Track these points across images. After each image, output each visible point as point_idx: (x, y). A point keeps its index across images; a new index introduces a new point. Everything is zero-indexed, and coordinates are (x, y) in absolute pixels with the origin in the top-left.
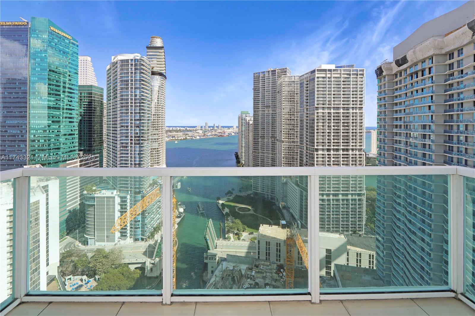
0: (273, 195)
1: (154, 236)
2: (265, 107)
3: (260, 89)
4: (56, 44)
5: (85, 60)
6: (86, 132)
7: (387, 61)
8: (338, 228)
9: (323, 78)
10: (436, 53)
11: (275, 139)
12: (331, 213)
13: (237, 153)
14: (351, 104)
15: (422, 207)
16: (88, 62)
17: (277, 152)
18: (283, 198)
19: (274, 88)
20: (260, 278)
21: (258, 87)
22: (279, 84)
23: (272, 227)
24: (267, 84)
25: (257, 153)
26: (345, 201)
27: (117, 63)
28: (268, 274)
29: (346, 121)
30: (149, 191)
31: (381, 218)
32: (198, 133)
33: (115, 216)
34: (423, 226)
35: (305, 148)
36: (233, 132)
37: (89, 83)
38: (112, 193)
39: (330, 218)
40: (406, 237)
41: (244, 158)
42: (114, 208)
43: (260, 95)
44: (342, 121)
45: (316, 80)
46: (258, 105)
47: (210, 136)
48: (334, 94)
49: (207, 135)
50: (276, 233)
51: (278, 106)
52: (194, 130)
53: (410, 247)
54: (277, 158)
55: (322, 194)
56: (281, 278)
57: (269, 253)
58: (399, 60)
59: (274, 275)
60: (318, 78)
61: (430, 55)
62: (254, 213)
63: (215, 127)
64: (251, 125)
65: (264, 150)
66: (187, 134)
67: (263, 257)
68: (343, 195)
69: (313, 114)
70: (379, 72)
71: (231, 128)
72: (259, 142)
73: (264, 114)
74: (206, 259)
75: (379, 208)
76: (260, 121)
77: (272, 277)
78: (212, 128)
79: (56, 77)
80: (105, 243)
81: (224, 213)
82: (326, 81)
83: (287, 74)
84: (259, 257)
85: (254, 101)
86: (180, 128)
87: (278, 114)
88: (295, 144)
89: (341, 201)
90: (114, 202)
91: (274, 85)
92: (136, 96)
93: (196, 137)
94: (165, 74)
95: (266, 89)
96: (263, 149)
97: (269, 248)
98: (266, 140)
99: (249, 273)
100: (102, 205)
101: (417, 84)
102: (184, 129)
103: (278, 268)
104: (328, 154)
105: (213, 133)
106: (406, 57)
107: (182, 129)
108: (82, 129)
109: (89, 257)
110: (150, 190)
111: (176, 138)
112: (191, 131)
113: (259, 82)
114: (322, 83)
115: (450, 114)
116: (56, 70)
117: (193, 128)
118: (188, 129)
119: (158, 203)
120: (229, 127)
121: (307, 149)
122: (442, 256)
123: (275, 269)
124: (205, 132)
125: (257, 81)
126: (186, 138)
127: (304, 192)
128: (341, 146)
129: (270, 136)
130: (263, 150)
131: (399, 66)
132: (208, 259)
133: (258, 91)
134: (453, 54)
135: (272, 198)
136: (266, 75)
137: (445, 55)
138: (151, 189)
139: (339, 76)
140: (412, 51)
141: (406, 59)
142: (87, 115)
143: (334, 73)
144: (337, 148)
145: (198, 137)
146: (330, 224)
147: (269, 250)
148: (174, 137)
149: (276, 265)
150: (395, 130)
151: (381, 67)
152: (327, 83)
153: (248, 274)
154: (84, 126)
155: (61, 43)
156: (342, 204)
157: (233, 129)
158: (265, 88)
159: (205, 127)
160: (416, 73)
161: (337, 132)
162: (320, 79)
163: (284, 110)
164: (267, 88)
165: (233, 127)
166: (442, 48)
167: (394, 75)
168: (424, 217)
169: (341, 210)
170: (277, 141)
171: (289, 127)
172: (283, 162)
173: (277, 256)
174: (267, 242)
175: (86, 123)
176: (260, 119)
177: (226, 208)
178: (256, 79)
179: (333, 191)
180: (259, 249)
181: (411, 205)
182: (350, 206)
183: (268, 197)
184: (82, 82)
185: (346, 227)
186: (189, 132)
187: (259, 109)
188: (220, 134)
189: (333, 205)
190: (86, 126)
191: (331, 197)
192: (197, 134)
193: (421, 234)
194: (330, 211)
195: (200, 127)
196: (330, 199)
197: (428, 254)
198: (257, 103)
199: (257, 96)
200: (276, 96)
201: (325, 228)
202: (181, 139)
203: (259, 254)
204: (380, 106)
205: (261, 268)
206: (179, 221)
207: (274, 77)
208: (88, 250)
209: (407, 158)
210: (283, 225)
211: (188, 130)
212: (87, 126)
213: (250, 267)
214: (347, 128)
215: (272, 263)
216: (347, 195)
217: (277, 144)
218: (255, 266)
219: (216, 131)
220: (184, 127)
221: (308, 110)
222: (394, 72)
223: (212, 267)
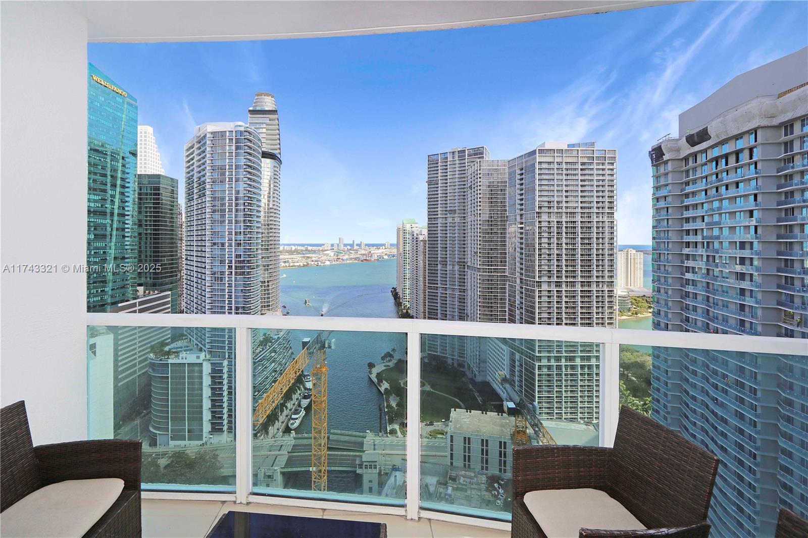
0: (462, 359)
1: (268, 429)
2: (447, 212)
3: (440, 182)
4: (101, 105)
5: (143, 133)
6: (148, 254)
7: (670, 136)
8: (574, 413)
9: (549, 163)
10: (762, 124)
11: (464, 266)
12: (564, 389)
13: (395, 289)
14: (595, 208)
15: (739, 377)
16: (148, 135)
17: (469, 288)
18: (479, 363)
19: (463, 180)
20: (461, 499)
21: (435, 179)
22: (471, 174)
23: (470, 412)
24: (451, 173)
25: (434, 289)
26: (586, 368)
27: (205, 136)
28: (474, 492)
29: (587, 236)
30: (259, 353)
31: (661, 397)
32: (327, 255)
33: (202, 397)
34: (742, 409)
35: (518, 281)
36: (386, 254)
37: (150, 170)
38: (198, 357)
39: (561, 397)
40: (707, 427)
41: (408, 298)
42: (201, 383)
43: (439, 192)
44: (580, 236)
45: (537, 166)
46: (435, 208)
47: (347, 260)
48: (566, 191)
49: (342, 259)
50: (479, 422)
51: (469, 210)
52: (319, 251)
53: (716, 443)
54: (469, 297)
55: (548, 356)
56: (496, 499)
57: (469, 457)
58: (693, 134)
59: (484, 493)
60: (540, 163)
61: (751, 128)
62: (432, 390)
63: (355, 245)
64: (422, 242)
65: (446, 284)
66: (308, 257)
67: (459, 462)
68: (582, 358)
69: (533, 224)
70: (657, 154)
71: (381, 248)
72: (437, 270)
73: (446, 223)
74: (361, 466)
75: (658, 379)
76: (439, 235)
77: (480, 496)
78: (349, 248)
79: (102, 160)
80: (187, 442)
81: (382, 389)
82: (553, 169)
83: (485, 156)
84: (452, 464)
85: (429, 202)
86: (296, 247)
87: (469, 223)
88: (499, 274)
89: (579, 368)
90: (201, 372)
91: (462, 176)
92: (238, 192)
93: (324, 263)
94: (279, 156)
95: (448, 181)
96: (444, 282)
97: (469, 448)
98: (449, 268)
99: (441, 490)
100: (180, 378)
101: (727, 175)
102: (303, 248)
103: (489, 481)
104: (557, 291)
105: (352, 256)
106: (707, 130)
107: (300, 248)
108: (143, 249)
109: (162, 466)
110: (261, 351)
111: (291, 264)
112: (314, 252)
113: (438, 170)
114: (547, 172)
115: (786, 225)
116: (100, 149)
117: (318, 248)
118: (310, 248)
119: (273, 374)
120: (378, 246)
121: (521, 282)
122: (777, 458)
123: (483, 484)
124: (338, 253)
125: (433, 169)
126: (308, 264)
127: (517, 353)
128: (579, 277)
129: (457, 260)
130: (444, 284)
131: (693, 146)
132: (364, 467)
133: (436, 186)
134: (792, 126)
135: (461, 365)
136: (450, 158)
137: (779, 127)
138: (263, 349)
139: (574, 160)
140: (719, 120)
141: (707, 133)
142: (150, 225)
143: (566, 155)
144: (572, 280)
145: (328, 263)
146: (561, 408)
147: (469, 452)
148: (288, 262)
149: (485, 476)
150: (686, 251)
151: (660, 147)
152: (556, 171)
153: (441, 493)
154: (146, 243)
155: (109, 103)
156: (581, 374)
157: (385, 249)
158: (447, 179)
159: (338, 245)
160: (726, 157)
161: (572, 253)
162: (544, 166)
163: (480, 217)
164: (451, 181)
165: (384, 245)
166: (773, 115)
167: (682, 159)
168: (743, 394)
169: (580, 383)
170: (468, 268)
171: (490, 245)
172: (479, 304)
173: (482, 462)
174: (465, 438)
175: (149, 239)
176: (439, 231)
177: (384, 382)
178: (433, 163)
179: (566, 351)
180: (452, 450)
181: (717, 374)
182: (595, 376)
183: (453, 364)
184: (143, 170)
185: (588, 413)
186: (313, 253)
187: (437, 215)
188: (365, 257)
189: (566, 375)
190: (148, 243)
191: (563, 362)
192: (324, 258)
193: (738, 422)
194: (561, 386)
195: (330, 246)
196: (561, 365)
197: (750, 455)
198: (434, 205)
199: (434, 193)
200: (466, 194)
201: (553, 413)
202: (299, 266)
203: (452, 458)
204: (657, 210)
205: (461, 481)
206: (307, 403)
207: (463, 162)
208: (156, 455)
209: (708, 297)
210: (509, 409)
211: (309, 251)
212: (151, 243)
213: (442, 479)
214: (588, 247)
215: (479, 474)
216: (589, 358)
217: (469, 273)
218: (450, 479)
219: (356, 251)
220: (303, 245)
221: (524, 217)
222: (683, 155)
223: (371, 481)
